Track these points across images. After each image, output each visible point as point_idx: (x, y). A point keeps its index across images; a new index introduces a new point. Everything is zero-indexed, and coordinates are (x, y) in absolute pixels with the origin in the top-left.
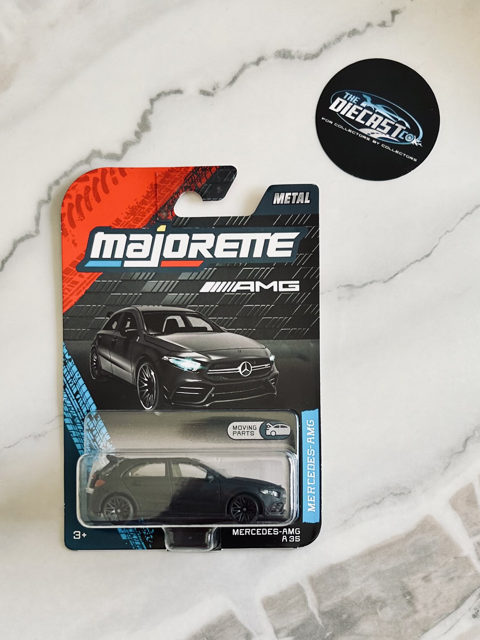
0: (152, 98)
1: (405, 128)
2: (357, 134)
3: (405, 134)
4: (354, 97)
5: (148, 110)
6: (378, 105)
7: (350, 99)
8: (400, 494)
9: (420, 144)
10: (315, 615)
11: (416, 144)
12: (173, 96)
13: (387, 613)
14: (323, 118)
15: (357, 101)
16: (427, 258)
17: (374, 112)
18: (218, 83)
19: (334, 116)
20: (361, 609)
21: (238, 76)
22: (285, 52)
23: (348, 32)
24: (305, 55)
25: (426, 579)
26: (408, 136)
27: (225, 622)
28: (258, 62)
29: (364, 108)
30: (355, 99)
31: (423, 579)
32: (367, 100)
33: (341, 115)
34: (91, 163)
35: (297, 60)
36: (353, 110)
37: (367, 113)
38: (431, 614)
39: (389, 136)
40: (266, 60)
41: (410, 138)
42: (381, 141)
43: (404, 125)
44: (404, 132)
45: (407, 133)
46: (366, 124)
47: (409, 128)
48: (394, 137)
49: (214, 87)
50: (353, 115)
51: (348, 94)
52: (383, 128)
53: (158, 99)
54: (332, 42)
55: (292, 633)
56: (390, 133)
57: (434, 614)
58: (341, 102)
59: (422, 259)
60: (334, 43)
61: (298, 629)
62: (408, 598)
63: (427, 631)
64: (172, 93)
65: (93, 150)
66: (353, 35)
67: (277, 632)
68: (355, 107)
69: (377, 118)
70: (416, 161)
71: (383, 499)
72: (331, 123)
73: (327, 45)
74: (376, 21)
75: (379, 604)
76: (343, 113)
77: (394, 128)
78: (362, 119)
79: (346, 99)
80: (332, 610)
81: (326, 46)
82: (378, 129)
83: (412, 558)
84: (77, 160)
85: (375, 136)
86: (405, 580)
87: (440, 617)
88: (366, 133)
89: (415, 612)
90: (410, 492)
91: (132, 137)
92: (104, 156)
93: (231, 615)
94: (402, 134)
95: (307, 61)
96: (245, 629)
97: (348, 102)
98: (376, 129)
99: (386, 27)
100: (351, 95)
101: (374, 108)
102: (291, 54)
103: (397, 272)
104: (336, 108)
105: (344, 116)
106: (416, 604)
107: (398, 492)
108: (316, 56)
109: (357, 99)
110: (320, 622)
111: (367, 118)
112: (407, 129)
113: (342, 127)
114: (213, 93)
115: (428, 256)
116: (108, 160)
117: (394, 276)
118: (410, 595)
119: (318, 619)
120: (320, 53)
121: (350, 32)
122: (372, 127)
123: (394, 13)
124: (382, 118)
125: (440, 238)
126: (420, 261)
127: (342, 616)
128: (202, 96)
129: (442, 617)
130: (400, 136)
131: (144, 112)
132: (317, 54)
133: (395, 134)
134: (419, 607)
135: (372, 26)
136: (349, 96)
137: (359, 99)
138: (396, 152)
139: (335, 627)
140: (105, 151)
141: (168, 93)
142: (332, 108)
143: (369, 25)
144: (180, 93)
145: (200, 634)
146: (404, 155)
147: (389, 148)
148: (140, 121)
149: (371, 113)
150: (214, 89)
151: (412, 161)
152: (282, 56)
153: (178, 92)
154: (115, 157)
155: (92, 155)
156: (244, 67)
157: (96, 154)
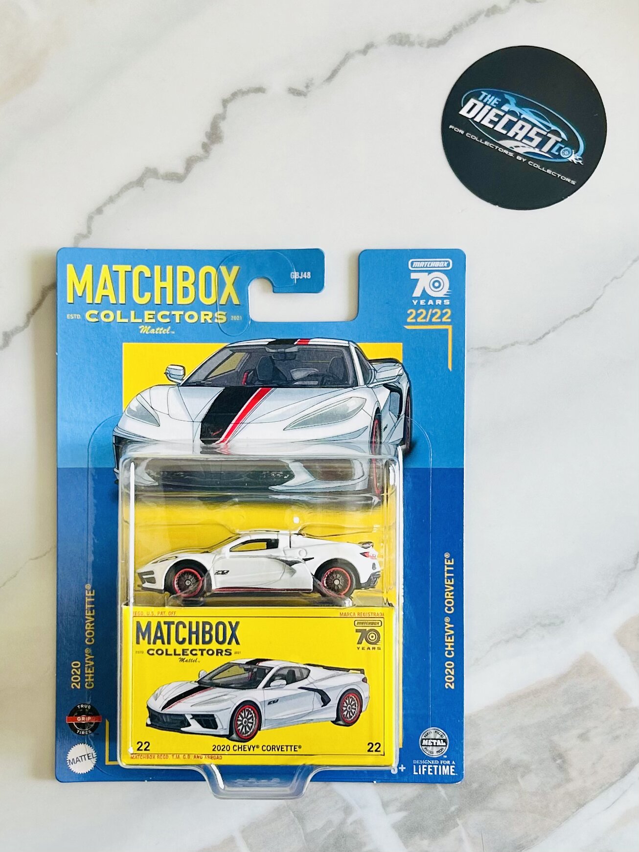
0: (225, 98)
1: (560, 140)
2: (497, 147)
3: (561, 148)
4: (493, 97)
5: (219, 115)
6: (527, 110)
7: (488, 101)
8: (549, 625)
9: (580, 162)
11: (575, 161)
12: (252, 95)
13: (531, 782)
14: (450, 126)
15: (497, 103)
16: (588, 312)
17: (519, 119)
18: (312, 78)
19: (466, 123)
20: (496, 776)
21: (339, 69)
22: (402, 37)
23: (486, 9)
24: (428, 42)
25: (583, 737)
26: (565, 151)
28: (364, 52)
29: (506, 113)
30: (494, 101)
31: (578, 737)
32: (511, 103)
33: (475, 122)
34: (144, 185)
35: (417, 47)
36: (491, 116)
37: (510, 120)
38: (588, 783)
39: (539, 150)
40: (376, 47)
41: (567, 153)
42: (528, 156)
43: (559, 135)
44: (559, 145)
45: (563, 146)
46: (508, 135)
47: (566, 139)
48: (546, 152)
49: (307, 83)
50: (491, 122)
51: (484, 94)
52: (531, 139)
53: (232, 100)
54: (463, 23)
55: (406, 806)
56: (540, 145)
57: (593, 783)
58: (475, 105)
59: (581, 313)
60: (467, 25)
61: (413, 800)
62: (559, 761)
63: (583, 806)
64: (252, 92)
65: (147, 168)
66: (493, 13)
67: (385, 805)
69: (523, 127)
70: (574, 184)
71: (527, 631)
72: (462, 132)
73: (457, 27)
75: (521, 770)
76: (477, 119)
77: (545, 140)
78: (504, 128)
79: (482, 101)
81: (456, 30)
82: (524, 141)
83: (565, 710)
84: (125, 181)
85: (521, 150)
86: (556, 738)
87: (601, 788)
88: (508, 147)
89: (568, 780)
90: (563, 622)
91: (200, 151)
92: (162, 176)
94: (556, 148)
95: (431, 48)
96: (344, 800)
97: (485, 104)
98: (521, 141)
99: (537, 2)
100: (489, 96)
102: (409, 39)
103: (547, 331)
104: (469, 112)
105: (479, 124)
106: (569, 770)
107: (547, 622)
108: (442, 42)
109: (497, 101)
110: (443, 792)
111: (509, 125)
112: (563, 141)
113: (476, 138)
114: (305, 91)
115: (588, 310)
116: (167, 181)
117: (544, 336)
120: (448, 38)
121: (488, 9)
122: (516, 138)
124: (530, 126)
125: (605, 287)
126: (578, 316)
127: (471, 785)
128: (291, 96)
129: (603, 788)
130: (554, 151)
131: (214, 118)
132: (443, 39)
133: (546, 148)
134: (573, 773)
135: (518, 2)
136: (486, 96)
137: (500, 100)
138: (549, 171)
139: (462, 798)
140: (162, 171)
141: (245, 91)
142: (463, 112)
144: (262, 92)
146: (559, 175)
147: (538, 167)
148: (209, 130)
149: (515, 120)
150: (307, 87)
151: (570, 183)
152: (397, 41)
153: (260, 90)
154: (176, 178)
155: (146, 174)
156: (347, 57)
157: (151, 173)
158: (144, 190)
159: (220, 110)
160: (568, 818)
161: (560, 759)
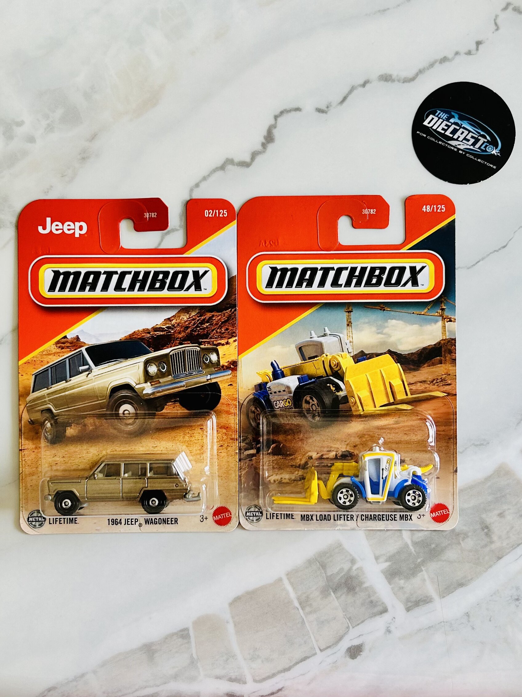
0: (276, 114)
1: (486, 140)
2: (447, 145)
3: (486, 146)
4: (444, 114)
5: (273, 125)
6: (465, 122)
7: (441, 116)
8: (480, 445)
9: (499, 154)
10: (408, 544)
11: (496, 154)
12: (293, 114)
13: (469, 544)
14: (418, 132)
15: (447, 117)
16: (504, 249)
17: (461, 127)
18: (331, 102)
19: (427, 130)
20: (447, 540)
21: (348, 96)
22: (387, 76)
23: (440, 59)
24: (404, 79)
25: (501, 515)
26: (489, 147)
27: (334, 550)
28: (364, 85)
29: (452, 124)
30: (445, 116)
31: (498, 515)
32: (455, 117)
33: (433, 129)
34: (226, 170)
35: (396, 82)
36: (443, 125)
37: (454, 128)
38: (504, 544)
39: (472, 147)
40: (371, 83)
41: (490, 149)
42: (466, 151)
43: (485, 138)
44: (485, 144)
45: (488, 145)
46: (454, 137)
47: (490, 140)
48: (477, 147)
49: (328, 105)
50: (443, 129)
51: (439, 112)
52: (468, 140)
53: (281, 116)
54: (426, 67)
55: (390, 559)
56: (474, 144)
57: (508, 544)
58: (433, 119)
59: (500, 249)
60: (428, 69)
61: (395, 555)
62: (486, 530)
63: (501, 558)
64: (293, 111)
65: (227, 159)
66: (444, 62)
67: (377, 558)
68: (445, 122)
69: (463, 132)
70: (495, 168)
71: (466, 449)
72: (425, 136)
73: (422, 70)
74: (463, 50)
75: (462, 536)
76: (434, 128)
77: (477, 140)
78: (450, 133)
79: (437, 116)
80: (422, 541)
81: (421, 72)
82: (464, 141)
83: (490, 498)
84: (214, 166)
85: (462, 147)
86: (484, 516)
87: (512, 547)
88: (454, 145)
89: (492, 542)
90: (488, 443)
91: (259, 147)
92: (236, 163)
93: (339, 544)
94: (484, 146)
95: (405, 83)
96: (351, 555)
97: (439, 118)
98: (462, 141)
99: (472, 55)
100: (442, 113)
101: (461, 124)
102: (391, 78)
103: (478, 260)
104: (429, 123)
105: (435, 130)
106: (492, 536)
107: (478, 443)
108: (413, 79)
109: (447, 116)
110: (413, 550)
111: (454, 132)
112: (488, 142)
113: (434, 140)
114: (327, 110)
115: (504, 247)
116: (239, 167)
117: (476, 263)
118: (487, 529)
119: (411, 547)
120: (416, 77)
121: (441, 59)
122: (459, 139)
123: (478, 43)
124: (467, 132)
125: (514, 232)
126: (497, 251)
127: (431, 546)
128: (318, 113)
129: (514, 547)
130: (482, 148)
131: (269, 127)
132: (413, 77)
133: (478, 146)
134: (495, 538)
135: (460, 54)
136: (440, 113)
137: (448, 116)
138: (479, 160)
139: (425, 554)
140: (236, 160)
141: (289, 110)
142: (425, 123)
143: (457, 53)
144: (299, 111)
145: (313, 559)
146: (486, 163)
147: (472, 157)
148: (266, 134)
149: (458, 128)
150: (328, 107)
151: (492, 168)
152: (384, 79)
153: (298, 109)
154: (244, 164)
155: (227, 162)
156: (353, 89)
157: (229, 162)
158: (225, 172)
159: (272, 122)
160: (492, 566)
161: (486, 528)
